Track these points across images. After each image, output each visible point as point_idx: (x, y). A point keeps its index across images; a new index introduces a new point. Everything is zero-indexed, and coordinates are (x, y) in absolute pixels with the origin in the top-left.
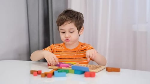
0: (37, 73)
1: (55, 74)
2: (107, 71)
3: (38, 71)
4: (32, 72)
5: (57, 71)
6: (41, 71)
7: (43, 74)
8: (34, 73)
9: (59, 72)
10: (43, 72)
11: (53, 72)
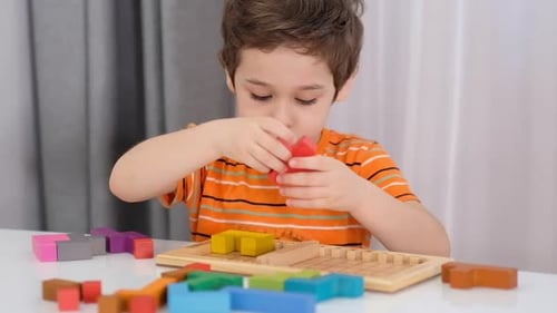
0: (76, 293)
1: (172, 298)
2: (447, 285)
3: (80, 287)
4: (51, 291)
5: (184, 285)
6: (96, 286)
7: (108, 298)
8: (60, 294)
9: (191, 289)
10: (108, 290)
11: (159, 287)
